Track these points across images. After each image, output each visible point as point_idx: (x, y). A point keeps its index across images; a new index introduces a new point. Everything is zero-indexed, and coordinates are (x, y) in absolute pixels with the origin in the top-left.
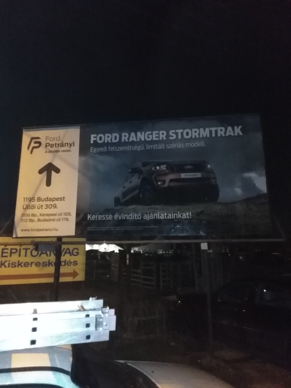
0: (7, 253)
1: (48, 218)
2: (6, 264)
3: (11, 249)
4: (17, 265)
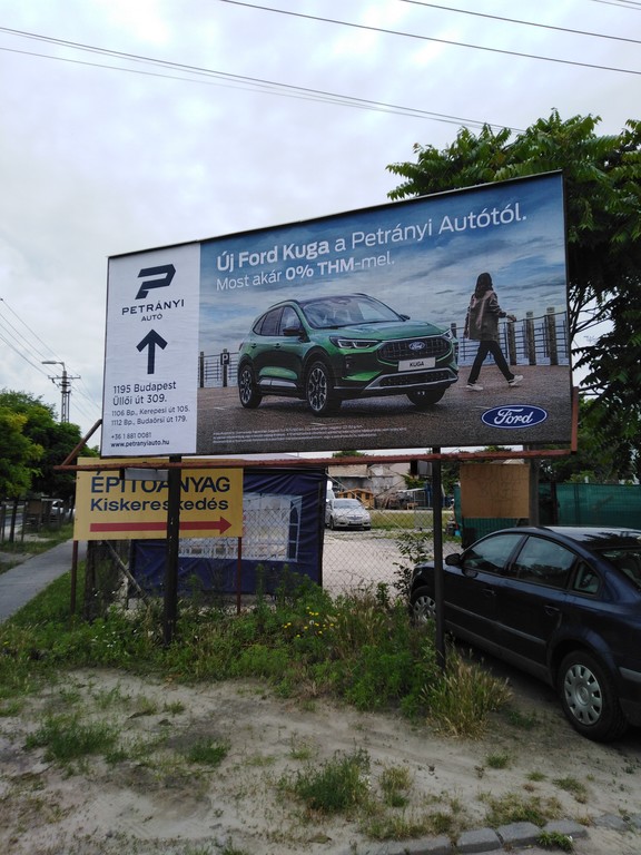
0: (102, 485)
2: (101, 504)
3: (109, 479)
4: (119, 505)
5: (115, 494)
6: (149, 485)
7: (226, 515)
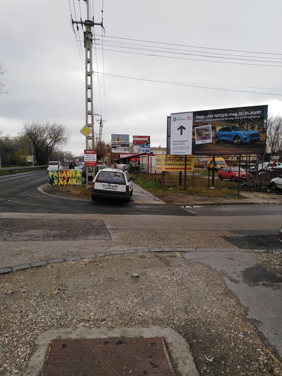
1: (182, 148)
2: (167, 164)
3: (168, 159)
5: (169, 162)
6: (176, 160)
7: (190, 166)
